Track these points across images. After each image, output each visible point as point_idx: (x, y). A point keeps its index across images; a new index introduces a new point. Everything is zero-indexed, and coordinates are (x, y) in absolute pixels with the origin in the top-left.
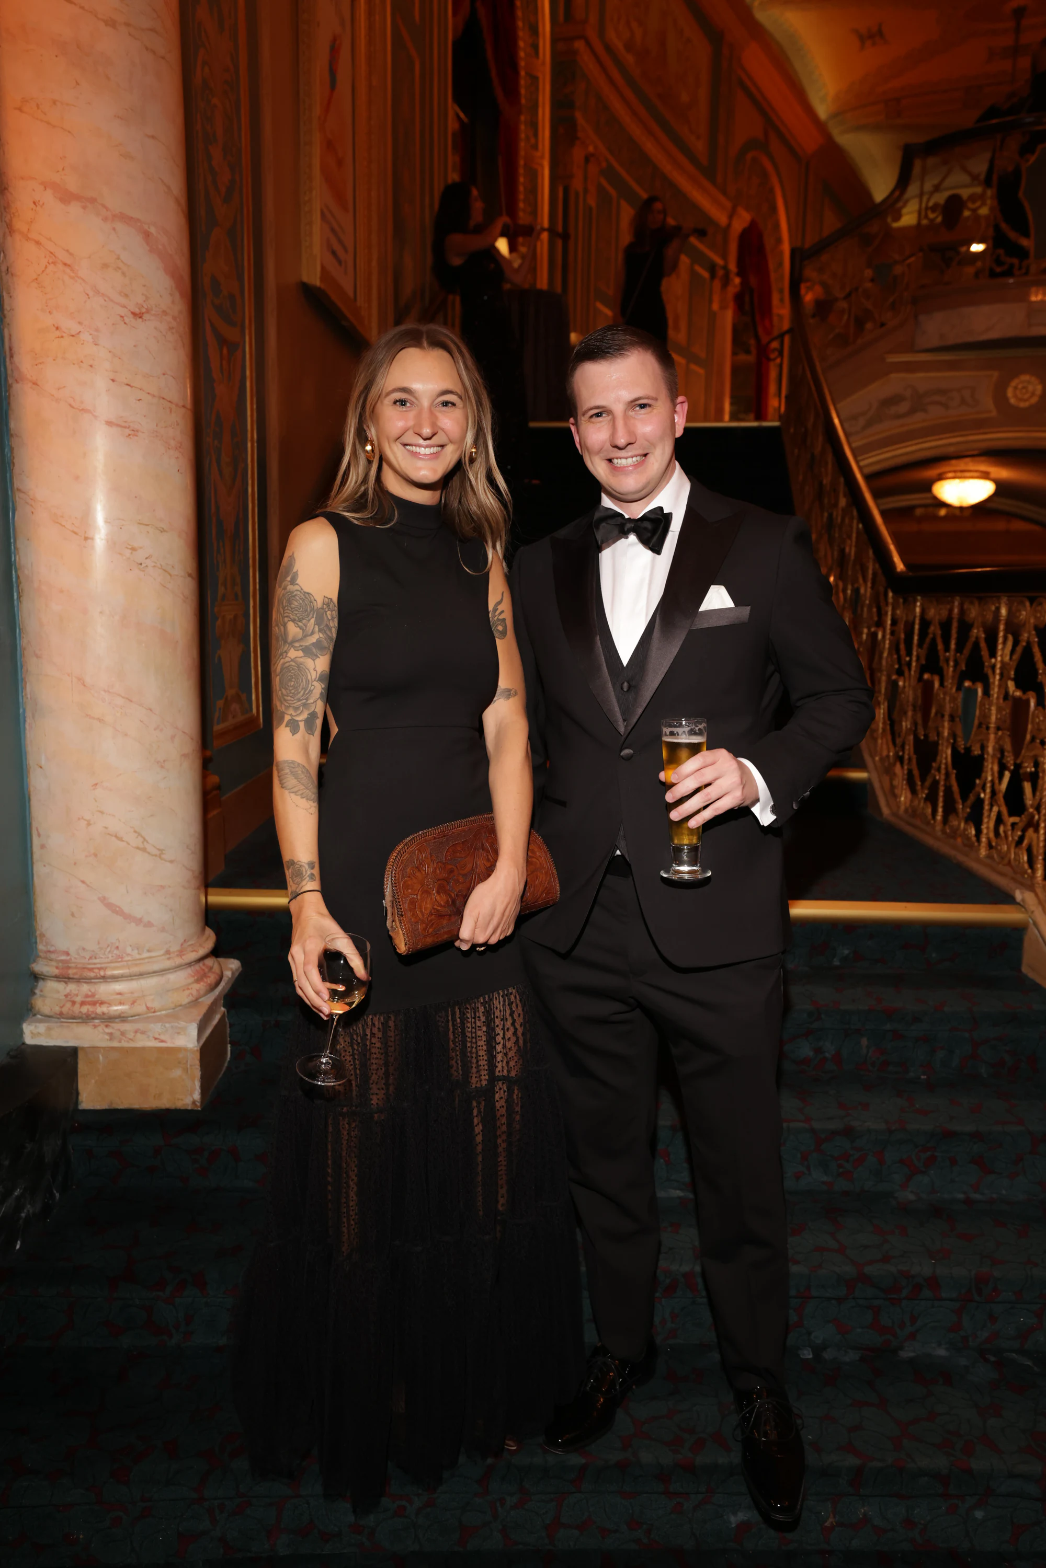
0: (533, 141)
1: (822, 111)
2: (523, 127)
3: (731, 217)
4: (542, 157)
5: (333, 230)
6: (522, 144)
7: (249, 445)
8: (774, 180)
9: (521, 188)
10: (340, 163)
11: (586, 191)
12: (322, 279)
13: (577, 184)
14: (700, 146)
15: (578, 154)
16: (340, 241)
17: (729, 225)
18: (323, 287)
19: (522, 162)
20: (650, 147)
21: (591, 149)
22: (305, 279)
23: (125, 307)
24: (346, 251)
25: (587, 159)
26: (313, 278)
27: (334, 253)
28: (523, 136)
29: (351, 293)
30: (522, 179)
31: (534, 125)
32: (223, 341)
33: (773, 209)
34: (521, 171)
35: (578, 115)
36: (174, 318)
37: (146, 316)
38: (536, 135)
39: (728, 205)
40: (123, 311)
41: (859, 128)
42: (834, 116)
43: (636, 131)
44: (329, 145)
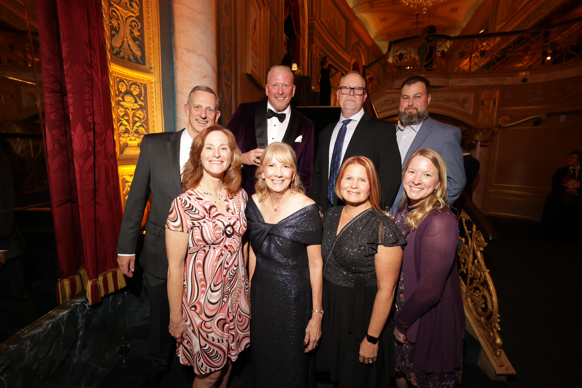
0: (304, 43)
1: (372, 36)
2: (301, 40)
3: (351, 60)
4: (306, 47)
5: (254, 61)
6: (301, 43)
7: (233, 109)
8: (361, 52)
9: (301, 54)
10: (256, 47)
11: (316, 54)
12: (251, 73)
13: (314, 52)
14: (343, 44)
15: (314, 46)
16: (256, 64)
17: (350, 62)
18: (251, 74)
19: (301, 48)
20: (332, 45)
21: (317, 44)
22: (247, 72)
23: (201, 75)
24: (258, 66)
25: (316, 47)
26: (249, 72)
27: (255, 67)
28: (301, 42)
29: (258, 76)
30: (301, 52)
31: (304, 40)
32: (227, 85)
33: (361, 58)
34: (301, 50)
35: (314, 37)
36: (213, 78)
37: (206, 77)
38: (304, 41)
39: (350, 57)
40: (201, 76)
41: (381, 40)
42: (375, 37)
43: (328, 41)
44: (254, 43)
